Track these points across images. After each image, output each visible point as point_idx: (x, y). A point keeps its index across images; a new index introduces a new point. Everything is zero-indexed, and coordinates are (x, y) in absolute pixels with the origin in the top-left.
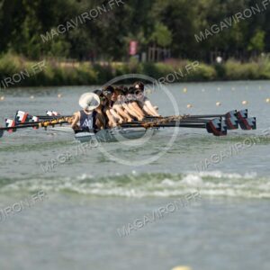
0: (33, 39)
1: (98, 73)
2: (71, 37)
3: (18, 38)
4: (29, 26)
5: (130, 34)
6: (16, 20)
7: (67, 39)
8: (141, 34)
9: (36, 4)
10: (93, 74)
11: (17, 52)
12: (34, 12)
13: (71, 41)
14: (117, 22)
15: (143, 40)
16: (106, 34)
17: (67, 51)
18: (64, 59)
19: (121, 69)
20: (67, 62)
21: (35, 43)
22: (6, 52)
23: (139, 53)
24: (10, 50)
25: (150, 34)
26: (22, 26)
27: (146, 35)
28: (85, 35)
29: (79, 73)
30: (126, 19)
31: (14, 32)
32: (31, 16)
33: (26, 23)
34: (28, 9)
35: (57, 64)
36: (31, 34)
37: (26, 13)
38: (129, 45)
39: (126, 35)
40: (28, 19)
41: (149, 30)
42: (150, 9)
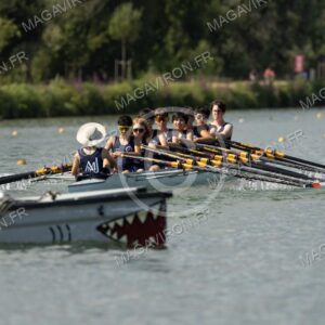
0: (179, 54)
1: (257, 94)
2: (224, 52)
3: (161, 54)
4: (173, 39)
5: (295, 47)
6: (157, 32)
7: (220, 54)
8: (308, 47)
9: (181, 12)
10: (252, 96)
11: (160, 71)
12: (179, 23)
13: (224, 57)
14: (279, 33)
15: (311, 54)
16: (266, 48)
17: (220, 69)
18: (216, 78)
19: (285, 89)
20: (220, 81)
21: (181, 60)
22: (146, 71)
23: (306, 70)
24: (151, 69)
25: (319, 46)
26: (164, 40)
27: (315, 47)
28: (241, 49)
29: (235, 94)
30: (290, 29)
31: (156, 47)
32: (176, 28)
33: (169, 37)
34: (172, 18)
35: (208, 85)
36: (177, 49)
37: (170, 24)
38: (294, 60)
39: (290, 48)
40: (171, 31)
41: (318, 41)
42: (318, 16)
